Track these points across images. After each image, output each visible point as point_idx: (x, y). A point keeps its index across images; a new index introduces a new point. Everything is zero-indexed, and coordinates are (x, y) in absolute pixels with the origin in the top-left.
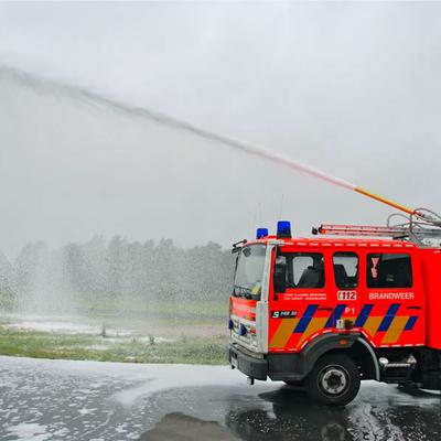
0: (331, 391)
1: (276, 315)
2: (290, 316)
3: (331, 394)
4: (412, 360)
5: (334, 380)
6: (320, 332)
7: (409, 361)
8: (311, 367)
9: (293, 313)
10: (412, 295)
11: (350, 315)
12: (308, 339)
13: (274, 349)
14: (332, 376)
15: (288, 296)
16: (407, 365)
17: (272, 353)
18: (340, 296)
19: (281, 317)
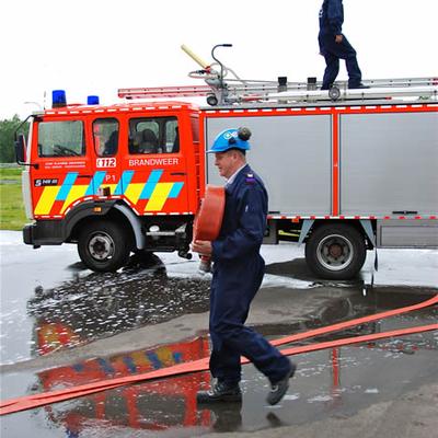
0: (97, 257)
1: (39, 183)
2: (51, 184)
3: (98, 260)
4: (182, 229)
5: (100, 247)
6: (82, 199)
7: (178, 230)
9: (54, 182)
11: (111, 182)
12: (71, 206)
13: (40, 216)
14: (98, 243)
15: (49, 164)
16: (172, 234)
17: (39, 220)
18: (100, 163)
19: (43, 185)
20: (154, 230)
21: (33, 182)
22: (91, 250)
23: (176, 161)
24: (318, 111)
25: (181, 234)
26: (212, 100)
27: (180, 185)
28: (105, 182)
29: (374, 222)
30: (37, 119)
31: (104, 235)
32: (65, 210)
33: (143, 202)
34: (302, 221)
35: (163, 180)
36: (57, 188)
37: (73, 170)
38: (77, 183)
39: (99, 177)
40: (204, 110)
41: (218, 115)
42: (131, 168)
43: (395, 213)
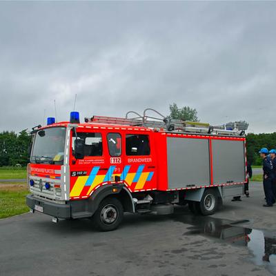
0: (108, 221)
1: (74, 174)
2: (83, 175)
4: (150, 198)
5: (110, 214)
6: (101, 184)
8: (97, 207)
9: (85, 173)
10: (150, 159)
11: (117, 172)
12: (94, 189)
13: (72, 197)
15: (81, 162)
16: (148, 202)
17: (72, 200)
18: (112, 160)
19: (77, 175)
20: (135, 200)
27: (152, 173)
28: (114, 173)
29: (222, 187)
32: (90, 192)
33: (134, 184)
35: (145, 171)
36: (87, 177)
37: (97, 165)
38: (99, 173)
39: (111, 169)
42: (129, 164)
43: (228, 182)
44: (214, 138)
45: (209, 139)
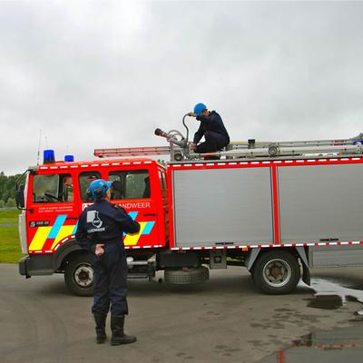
0: (82, 284)
1: (33, 224)
2: (44, 225)
3: (82, 287)
4: (153, 259)
5: (84, 276)
6: (69, 237)
7: (150, 260)
9: (46, 223)
12: (60, 242)
13: (33, 251)
14: (83, 272)
15: (42, 209)
16: (145, 263)
17: (33, 255)
19: (37, 226)
20: (130, 260)
21: (28, 224)
22: (77, 278)
23: (148, 205)
24: (261, 165)
25: (153, 263)
26: (177, 157)
27: (153, 223)
29: (306, 248)
30: (33, 173)
31: (87, 266)
32: (55, 246)
34: (250, 249)
36: (49, 228)
37: (62, 213)
38: (66, 223)
40: (171, 165)
41: (183, 168)
43: (322, 240)
44: (283, 164)
45: (273, 166)
